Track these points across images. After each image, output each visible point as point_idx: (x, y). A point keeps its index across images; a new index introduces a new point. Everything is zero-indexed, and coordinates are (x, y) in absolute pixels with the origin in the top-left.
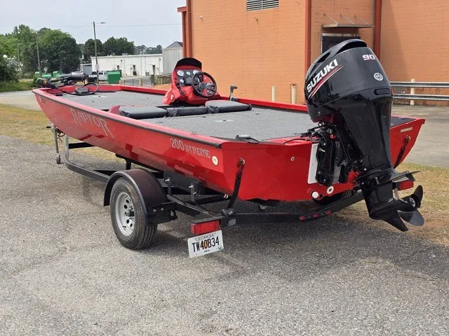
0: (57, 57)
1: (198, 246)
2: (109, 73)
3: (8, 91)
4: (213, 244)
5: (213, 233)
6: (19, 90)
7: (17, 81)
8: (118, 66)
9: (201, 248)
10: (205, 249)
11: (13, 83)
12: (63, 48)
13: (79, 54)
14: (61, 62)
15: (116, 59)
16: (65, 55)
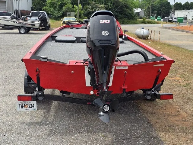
0: (161, 10)
1: (22, 106)
2: (178, 18)
3: (131, 24)
4: (30, 106)
5: (31, 102)
6: (136, 24)
7: (136, 20)
8: (186, 15)
9: (24, 108)
10: (26, 109)
11: (135, 21)
12: (164, 6)
13: (171, 9)
14: (162, 13)
15: (186, 12)
16: (164, 9)
